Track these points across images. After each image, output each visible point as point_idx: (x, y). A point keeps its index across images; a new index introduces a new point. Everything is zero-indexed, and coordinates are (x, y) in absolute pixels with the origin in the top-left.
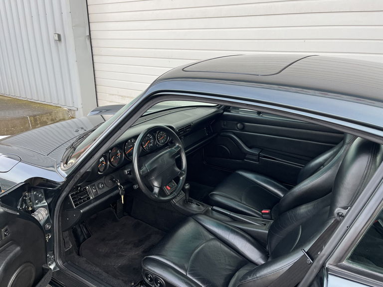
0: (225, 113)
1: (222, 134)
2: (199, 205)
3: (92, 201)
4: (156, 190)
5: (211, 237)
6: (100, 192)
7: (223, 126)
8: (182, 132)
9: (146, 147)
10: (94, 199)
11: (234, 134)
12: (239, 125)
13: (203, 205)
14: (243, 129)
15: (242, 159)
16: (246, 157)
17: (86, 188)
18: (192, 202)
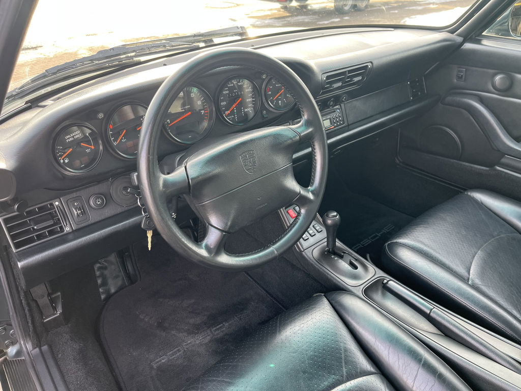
0: (468, 46)
1: (449, 99)
2: (356, 268)
3: (71, 236)
4: (213, 237)
5: (363, 362)
6: (93, 217)
7: (456, 81)
8: (340, 84)
9: (232, 113)
10: (73, 231)
11: (482, 101)
12: (498, 78)
13: (365, 268)
14: (508, 90)
15: (491, 165)
16: (503, 160)
17: (52, 205)
18: (341, 257)
